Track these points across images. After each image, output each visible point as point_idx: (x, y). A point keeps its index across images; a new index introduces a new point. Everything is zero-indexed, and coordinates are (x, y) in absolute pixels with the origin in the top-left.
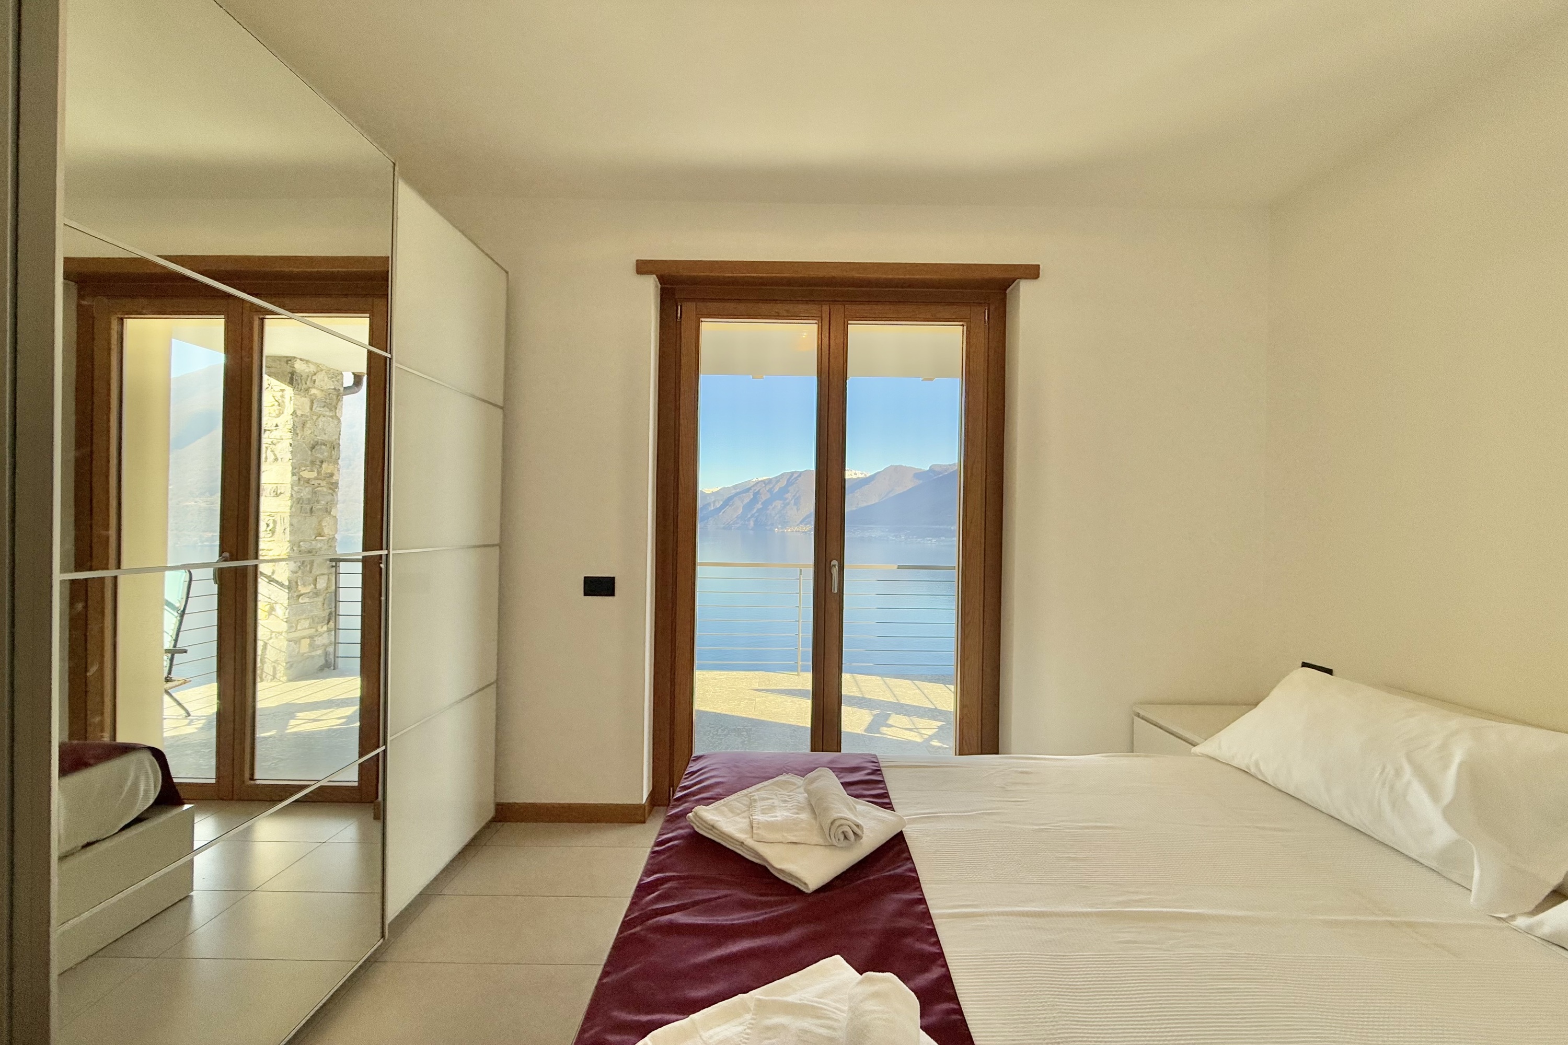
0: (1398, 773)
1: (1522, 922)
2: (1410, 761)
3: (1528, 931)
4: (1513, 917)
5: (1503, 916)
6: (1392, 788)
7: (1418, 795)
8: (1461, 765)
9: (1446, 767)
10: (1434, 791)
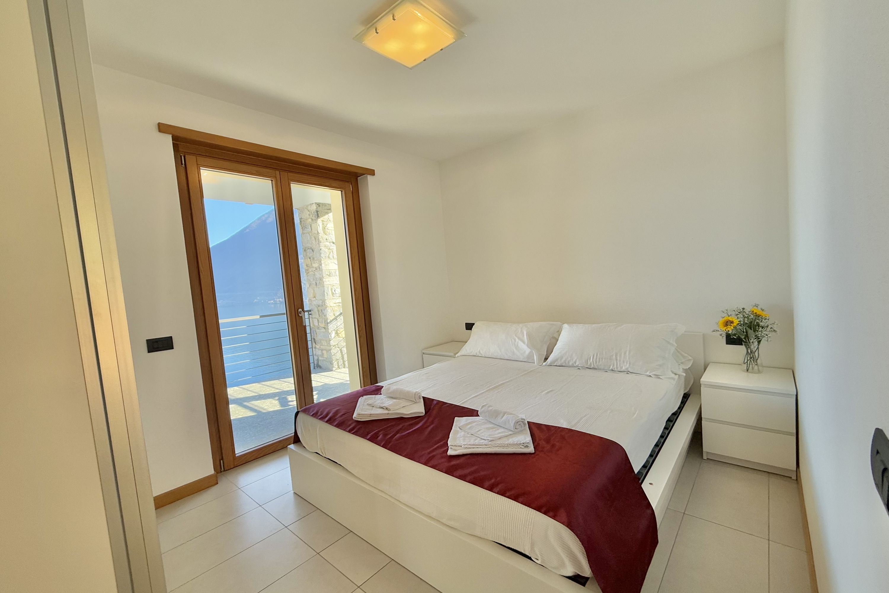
0: (515, 341)
1: (544, 364)
2: (516, 336)
3: (546, 365)
4: (542, 364)
5: (541, 364)
6: (515, 345)
7: (521, 344)
8: (526, 334)
9: (524, 336)
10: (524, 342)
